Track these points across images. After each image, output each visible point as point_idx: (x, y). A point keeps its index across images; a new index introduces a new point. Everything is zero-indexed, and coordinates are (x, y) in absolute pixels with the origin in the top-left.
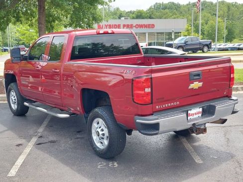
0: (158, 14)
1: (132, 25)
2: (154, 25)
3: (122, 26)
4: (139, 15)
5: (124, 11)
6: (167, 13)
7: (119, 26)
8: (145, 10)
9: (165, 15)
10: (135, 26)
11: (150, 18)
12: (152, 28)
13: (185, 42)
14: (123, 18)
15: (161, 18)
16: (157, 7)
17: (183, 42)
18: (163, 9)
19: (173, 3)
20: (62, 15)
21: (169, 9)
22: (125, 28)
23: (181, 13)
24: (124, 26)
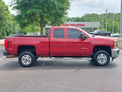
0: (86, 19)
1: (74, 25)
2: (84, 25)
3: (69, 25)
4: (78, 20)
5: (70, 17)
6: (91, 19)
7: (68, 25)
8: (80, 17)
9: (90, 19)
10: (76, 25)
11: (83, 21)
12: (84, 26)
13: (98, 33)
14: (70, 21)
15: (88, 21)
16: (86, 16)
17: (97, 32)
18: (89, 17)
19: (94, 14)
20: (48, 21)
21: (92, 16)
22: (71, 26)
23: (98, 19)
24: (70, 25)
